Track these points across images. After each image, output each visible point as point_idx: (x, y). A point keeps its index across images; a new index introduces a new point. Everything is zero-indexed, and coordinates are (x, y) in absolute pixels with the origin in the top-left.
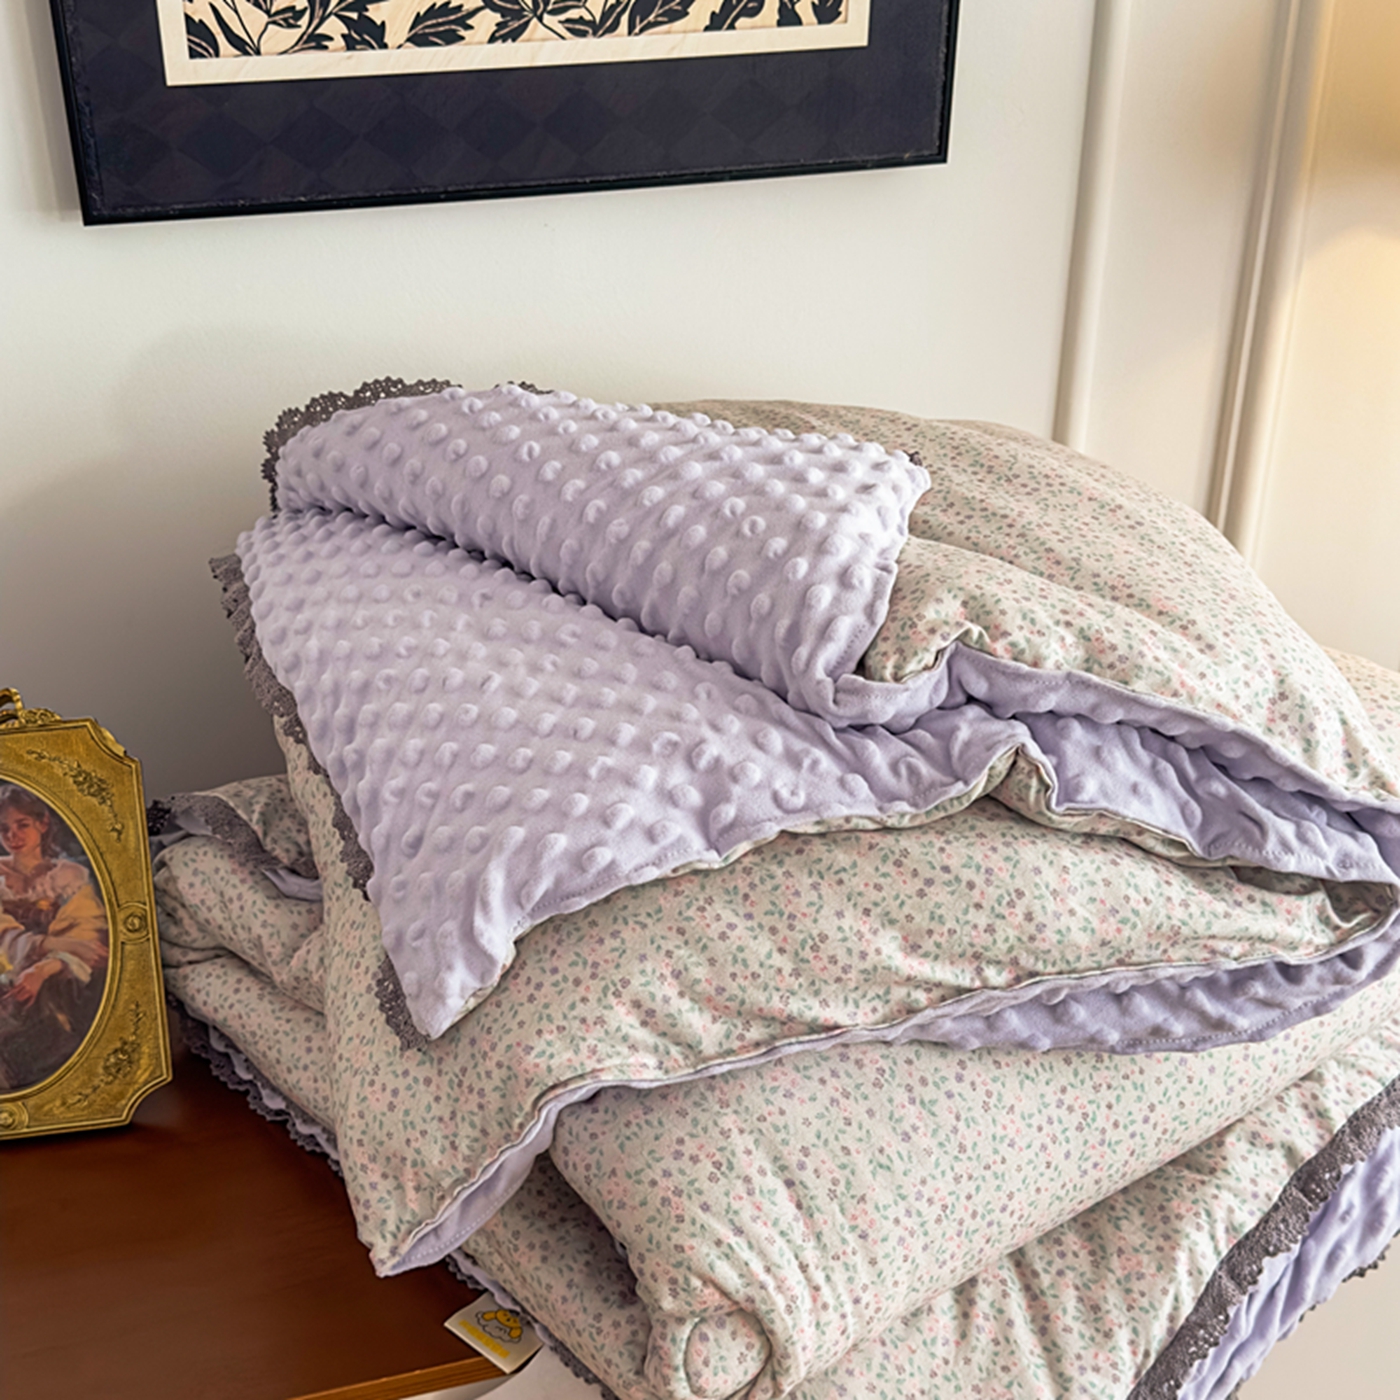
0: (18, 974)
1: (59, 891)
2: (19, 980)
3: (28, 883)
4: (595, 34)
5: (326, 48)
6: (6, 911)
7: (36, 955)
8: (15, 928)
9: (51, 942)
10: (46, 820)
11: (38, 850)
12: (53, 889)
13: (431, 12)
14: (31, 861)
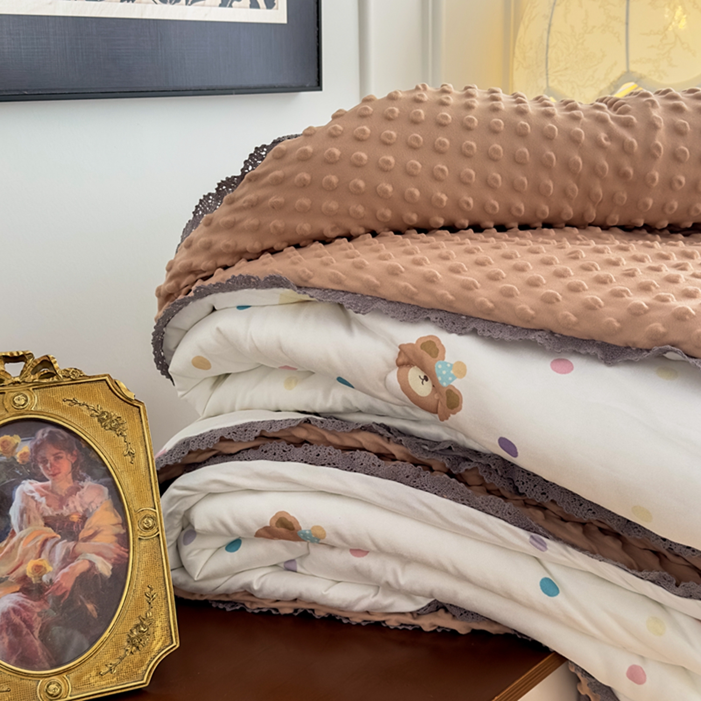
0: (57, 574)
1: (86, 506)
2: (57, 579)
3: (62, 501)
6: (46, 524)
7: (70, 557)
8: (54, 537)
9: (81, 546)
10: (74, 453)
11: (70, 476)
12: (81, 505)
14: (64, 483)
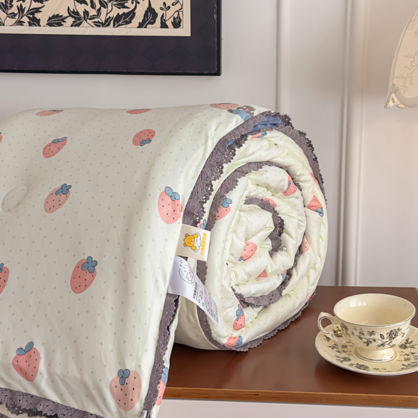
4: (103, 26)
5: (23, 25)
13: (54, 17)
